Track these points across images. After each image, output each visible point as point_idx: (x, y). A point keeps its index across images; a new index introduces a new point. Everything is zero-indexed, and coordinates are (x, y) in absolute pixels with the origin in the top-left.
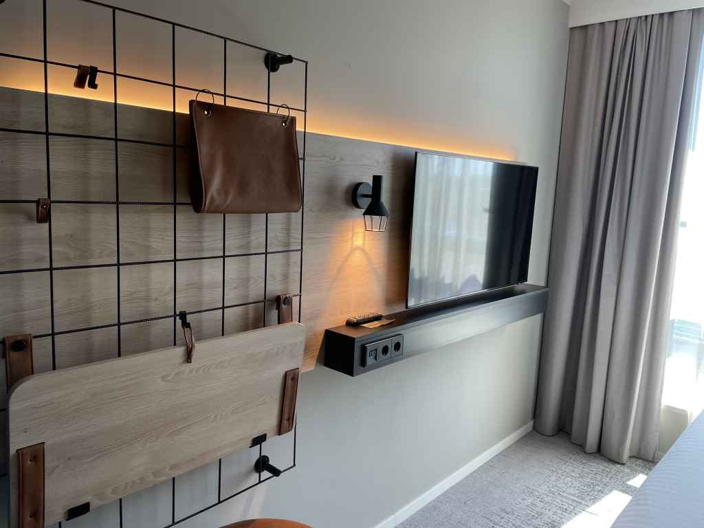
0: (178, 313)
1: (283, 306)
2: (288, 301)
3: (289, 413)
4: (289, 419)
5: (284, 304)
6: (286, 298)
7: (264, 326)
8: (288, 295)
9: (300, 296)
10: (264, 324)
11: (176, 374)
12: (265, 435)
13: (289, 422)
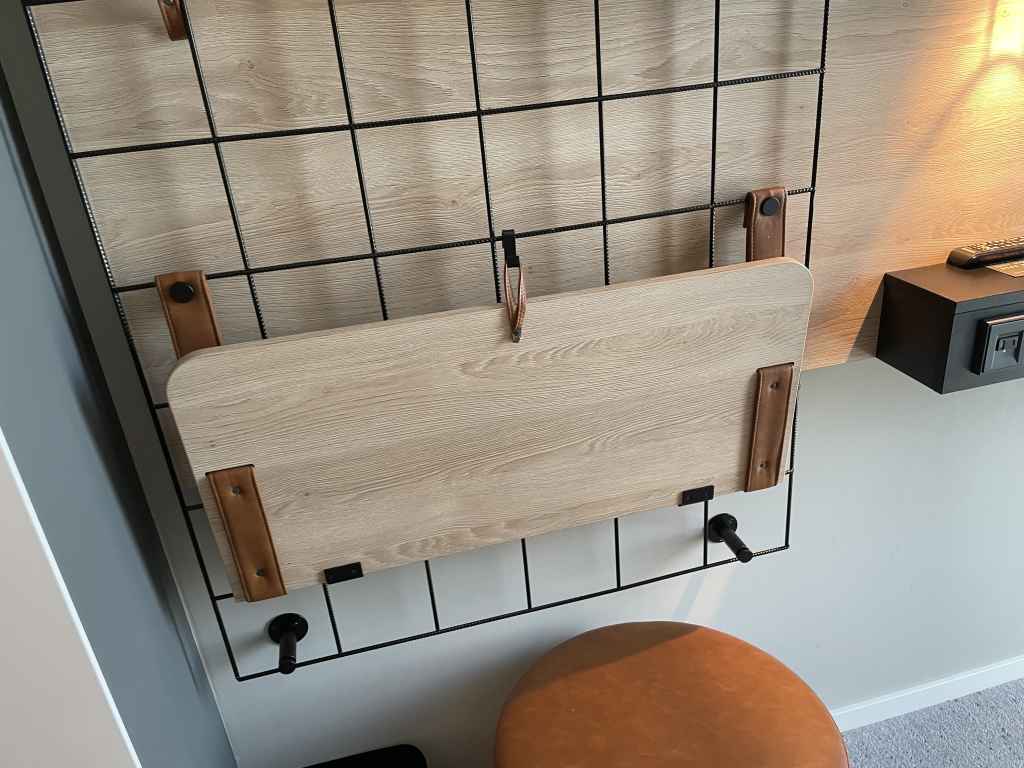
0: (498, 233)
1: (759, 216)
2: (773, 205)
3: (769, 453)
4: (767, 463)
5: (762, 213)
6: (768, 199)
7: (711, 266)
8: (772, 193)
9: (813, 193)
10: (711, 261)
11: (492, 362)
12: (712, 487)
13: (768, 471)
